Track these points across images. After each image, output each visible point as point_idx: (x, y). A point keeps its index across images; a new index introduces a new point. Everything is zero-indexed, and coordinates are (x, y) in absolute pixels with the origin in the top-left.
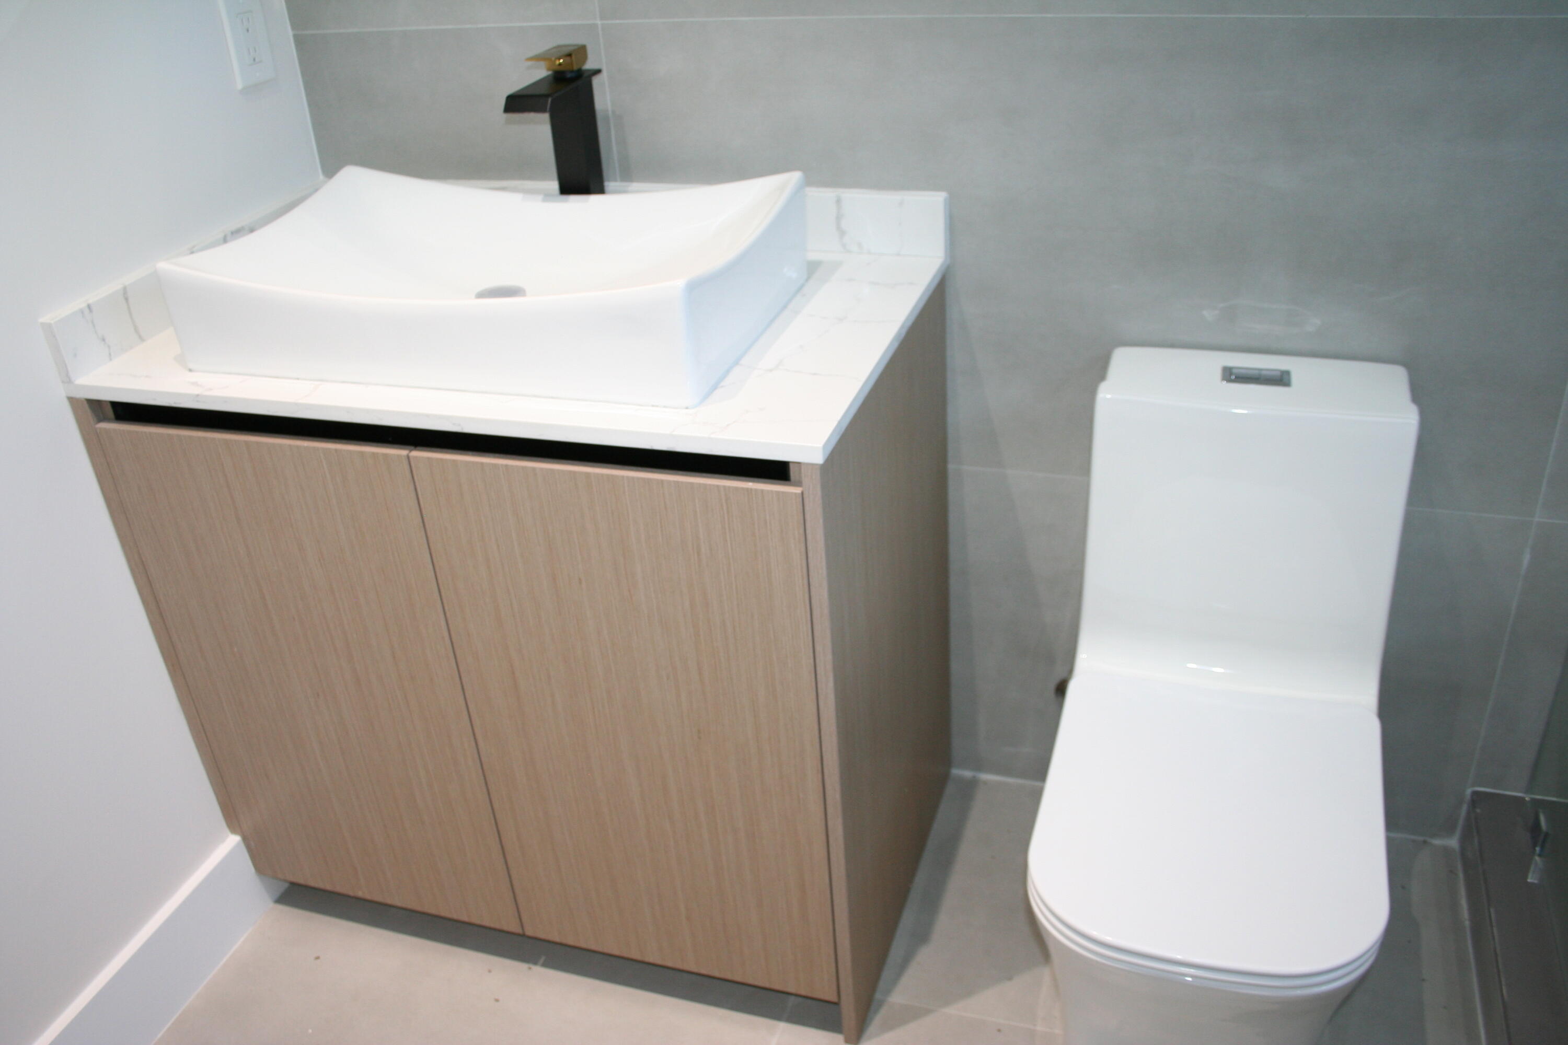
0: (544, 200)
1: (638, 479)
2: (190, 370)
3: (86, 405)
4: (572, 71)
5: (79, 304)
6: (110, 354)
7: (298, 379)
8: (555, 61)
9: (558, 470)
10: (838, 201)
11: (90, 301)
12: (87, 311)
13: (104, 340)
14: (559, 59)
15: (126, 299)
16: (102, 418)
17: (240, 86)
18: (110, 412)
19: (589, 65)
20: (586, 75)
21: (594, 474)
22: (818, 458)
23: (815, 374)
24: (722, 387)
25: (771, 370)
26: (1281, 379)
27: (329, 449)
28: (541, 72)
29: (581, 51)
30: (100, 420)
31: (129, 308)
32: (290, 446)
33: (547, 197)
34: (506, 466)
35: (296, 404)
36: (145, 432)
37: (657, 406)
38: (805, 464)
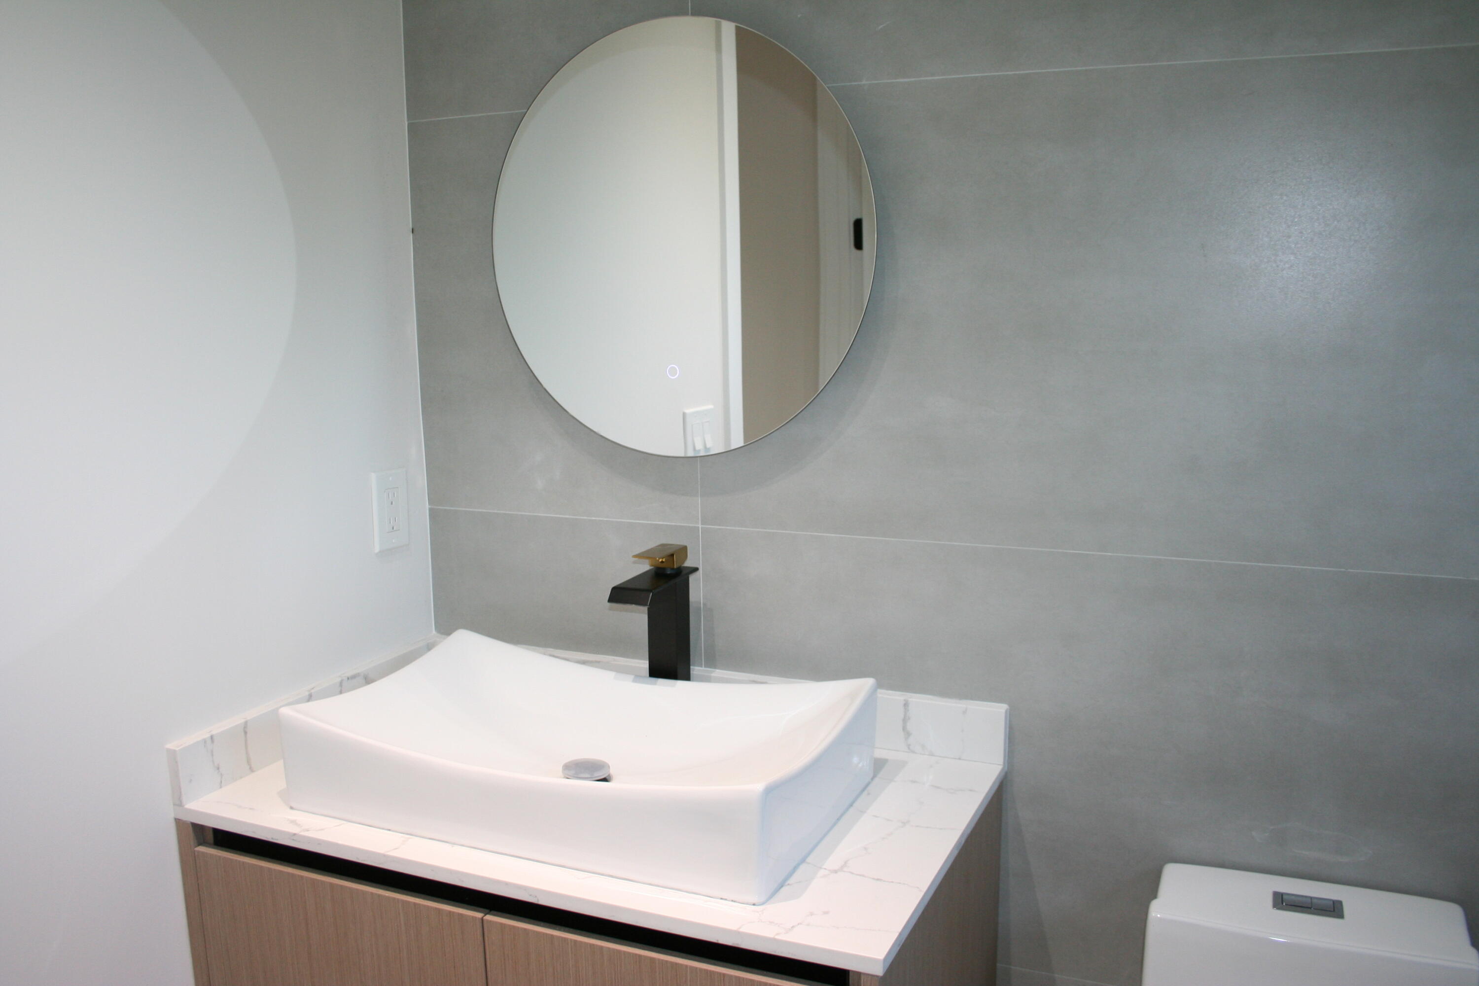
0: (634, 681)
1: (701, 970)
2: (292, 808)
3: (190, 829)
4: (673, 569)
5: (203, 734)
6: (221, 782)
7: (389, 830)
8: (659, 560)
9: (625, 952)
10: (906, 704)
11: (214, 733)
12: (209, 741)
13: (218, 768)
14: (663, 558)
15: (246, 733)
16: (202, 842)
17: (377, 550)
18: (210, 837)
19: (688, 563)
20: (684, 572)
21: (659, 960)
22: (879, 970)
23: (878, 880)
24: (788, 884)
25: (836, 872)
26: (1334, 910)
27: (409, 902)
28: (645, 567)
29: (683, 551)
30: (200, 844)
31: (246, 741)
32: (372, 893)
33: (638, 678)
34: (575, 941)
35: (384, 856)
36: (239, 861)
37: (726, 899)
38: (865, 974)
